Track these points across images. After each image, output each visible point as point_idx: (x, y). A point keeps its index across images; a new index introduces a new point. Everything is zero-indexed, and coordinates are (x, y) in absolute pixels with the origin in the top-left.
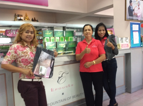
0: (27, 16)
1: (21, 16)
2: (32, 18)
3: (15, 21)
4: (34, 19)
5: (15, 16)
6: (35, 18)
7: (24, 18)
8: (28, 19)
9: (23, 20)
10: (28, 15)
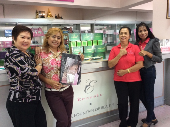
0: (49, 13)
1: (44, 12)
2: (56, 15)
3: (36, 18)
4: (57, 16)
5: (37, 12)
6: (58, 14)
7: (46, 15)
8: (51, 16)
9: (46, 17)
10: (50, 11)
